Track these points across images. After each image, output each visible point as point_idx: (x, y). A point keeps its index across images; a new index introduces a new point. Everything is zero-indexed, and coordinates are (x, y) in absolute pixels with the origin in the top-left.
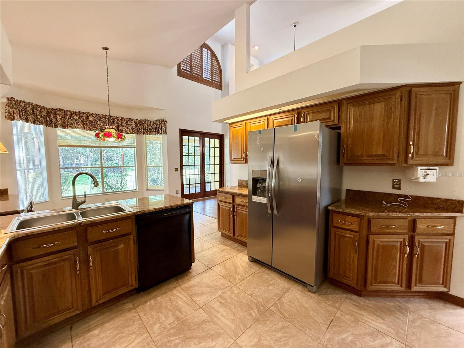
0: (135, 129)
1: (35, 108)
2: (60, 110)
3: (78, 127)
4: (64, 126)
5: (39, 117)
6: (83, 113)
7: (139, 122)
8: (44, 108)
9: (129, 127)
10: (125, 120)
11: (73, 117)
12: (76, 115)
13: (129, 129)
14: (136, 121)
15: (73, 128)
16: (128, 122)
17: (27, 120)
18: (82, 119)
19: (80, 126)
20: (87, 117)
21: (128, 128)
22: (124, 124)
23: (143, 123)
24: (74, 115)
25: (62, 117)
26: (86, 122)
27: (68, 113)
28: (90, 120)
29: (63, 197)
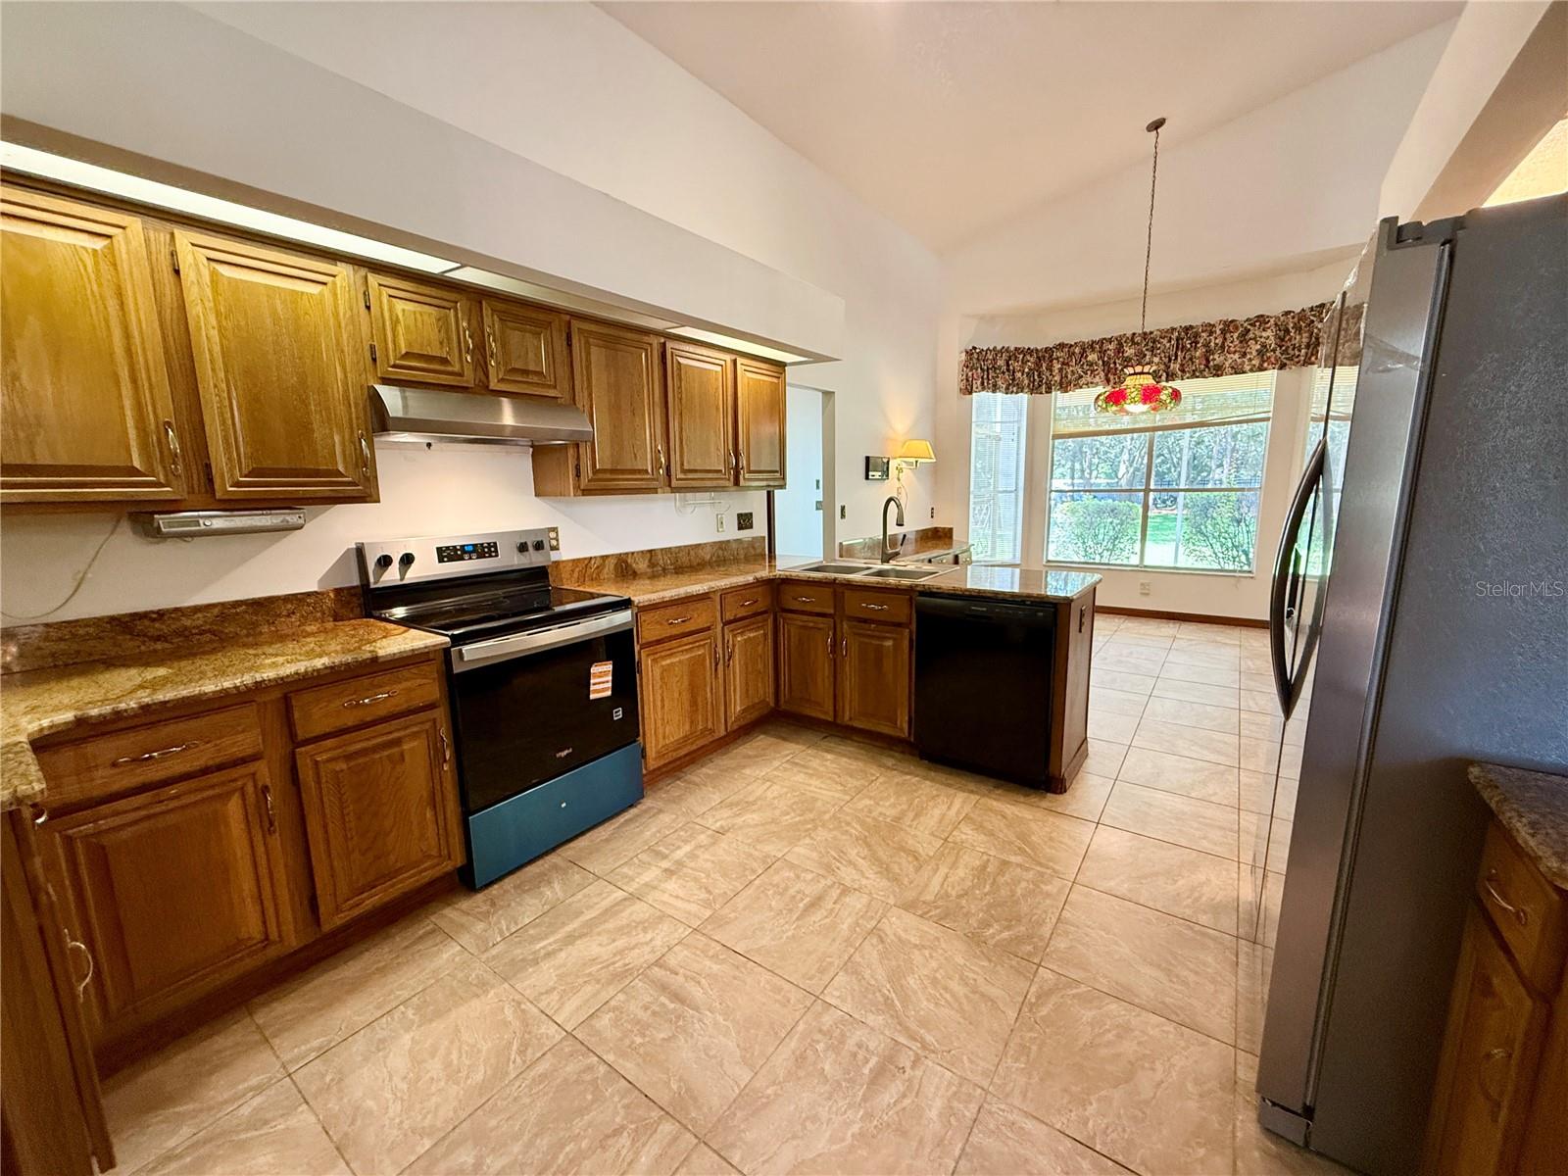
0: (1274, 351)
1: (1013, 358)
2: (1062, 346)
3: (1092, 383)
4: (1064, 386)
5: (1019, 375)
6: (1110, 341)
7: (1296, 319)
8: (1030, 351)
9: (1248, 350)
10: (1237, 328)
11: (1087, 356)
12: (1093, 349)
13: (1248, 356)
14: (1282, 318)
15: (1081, 387)
16: (1249, 330)
17: (995, 388)
18: (1106, 359)
19: (1097, 379)
20: (1120, 350)
21: (1244, 355)
22: (1232, 342)
23: (1313, 321)
24: (1088, 351)
25: (1063, 364)
26: (1115, 363)
27: (1077, 350)
28: (1126, 355)
29: (1049, 561)
